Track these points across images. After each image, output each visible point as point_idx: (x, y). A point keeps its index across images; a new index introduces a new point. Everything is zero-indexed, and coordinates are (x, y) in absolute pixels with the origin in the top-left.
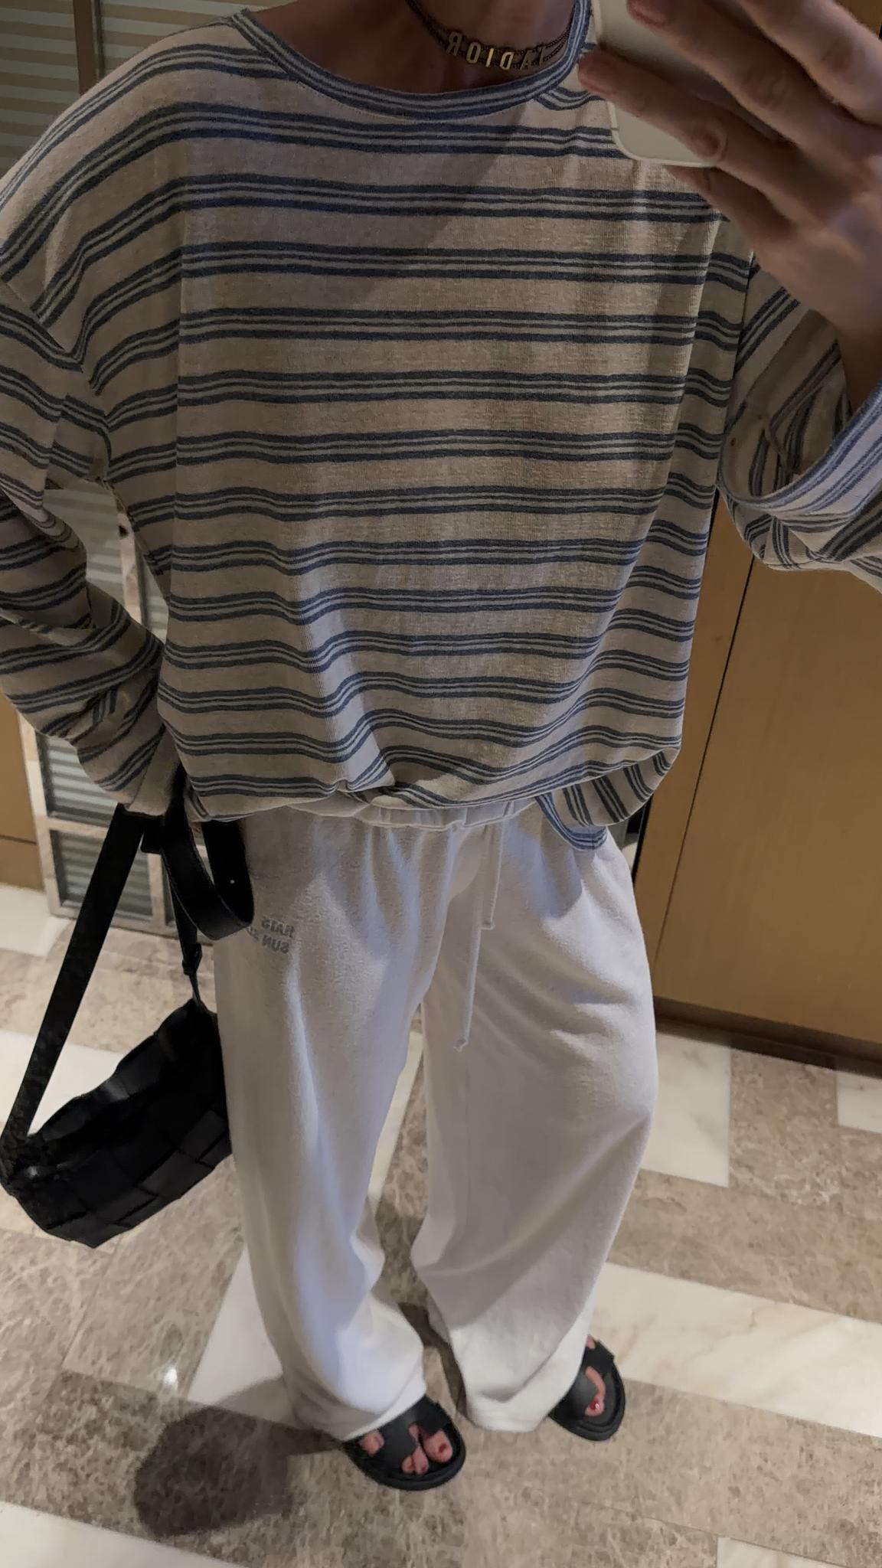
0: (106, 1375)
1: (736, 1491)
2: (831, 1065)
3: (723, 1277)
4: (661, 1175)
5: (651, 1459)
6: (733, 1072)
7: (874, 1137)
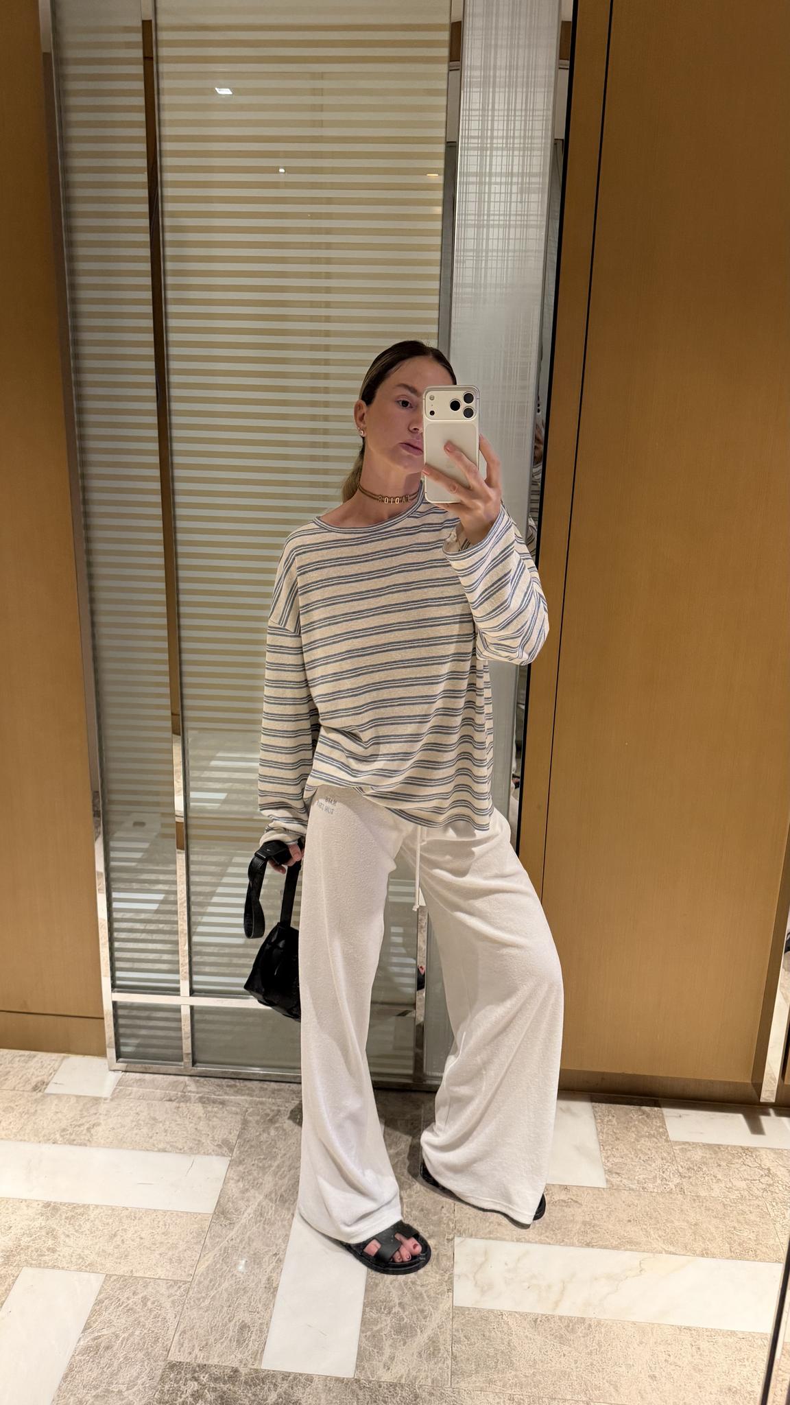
0: (200, 1361)
2: (657, 1105)
3: (615, 1243)
4: (560, 1186)
6: (595, 1117)
7: (695, 1145)
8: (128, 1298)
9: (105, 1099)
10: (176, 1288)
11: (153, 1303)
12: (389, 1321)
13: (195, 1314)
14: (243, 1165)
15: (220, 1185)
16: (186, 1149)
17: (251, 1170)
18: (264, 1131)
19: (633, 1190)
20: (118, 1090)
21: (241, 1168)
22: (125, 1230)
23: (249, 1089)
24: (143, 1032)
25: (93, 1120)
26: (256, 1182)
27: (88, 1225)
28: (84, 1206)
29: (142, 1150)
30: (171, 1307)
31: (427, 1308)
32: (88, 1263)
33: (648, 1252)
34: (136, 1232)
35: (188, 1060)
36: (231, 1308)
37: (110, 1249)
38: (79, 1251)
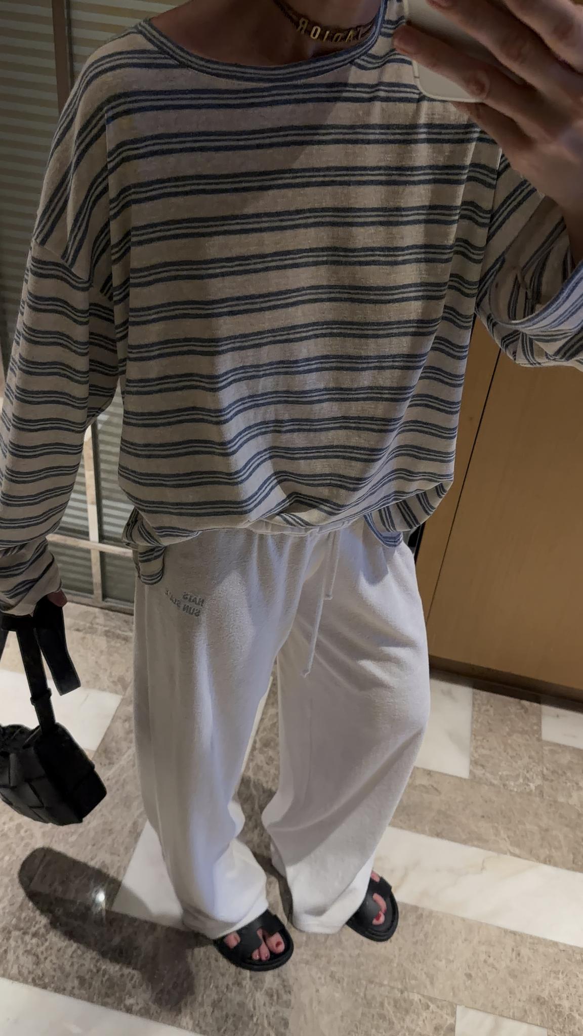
0: (58, 894)
1: (469, 976)
2: (538, 701)
3: (464, 837)
4: (424, 770)
5: (415, 954)
6: (473, 704)
7: (564, 748)
15: (107, 722)
19: (493, 785)
33: (493, 851)
35: (98, 592)
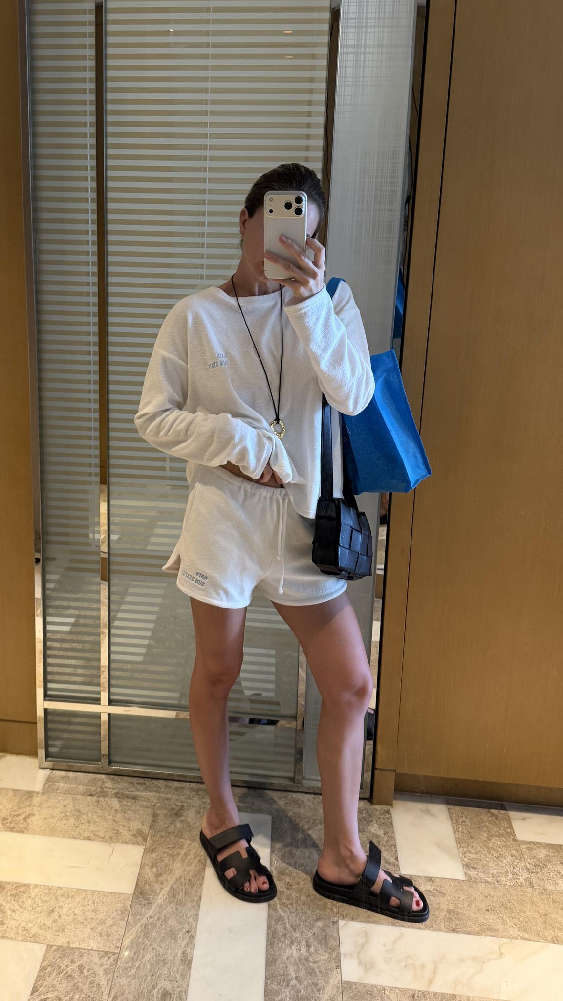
4: (427, 877)
6: (451, 817)
7: (540, 845)
8: (67, 966)
9: (38, 793)
10: (106, 959)
11: (88, 971)
12: (288, 993)
13: (123, 981)
14: (155, 852)
15: (137, 870)
16: (107, 837)
17: (163, 857)
18: (171, 823)
19: (488, 882)
20: (47, 786)
21: (154, 855)
22: (61, 907)
23: (156, 786)
24: (66, 735)
25: (28, 811)
26: (168, 868)
27: (30, 902)
28: (25, 885)
29: (70, 838)
30: (103, 974)
31: (319, 982)
32: (31, 935)
33: (506, 938)
34: (70, 909)
35: (105, 760)
36: (154, 977)
37: (49, 923)
38: (24, 924)
